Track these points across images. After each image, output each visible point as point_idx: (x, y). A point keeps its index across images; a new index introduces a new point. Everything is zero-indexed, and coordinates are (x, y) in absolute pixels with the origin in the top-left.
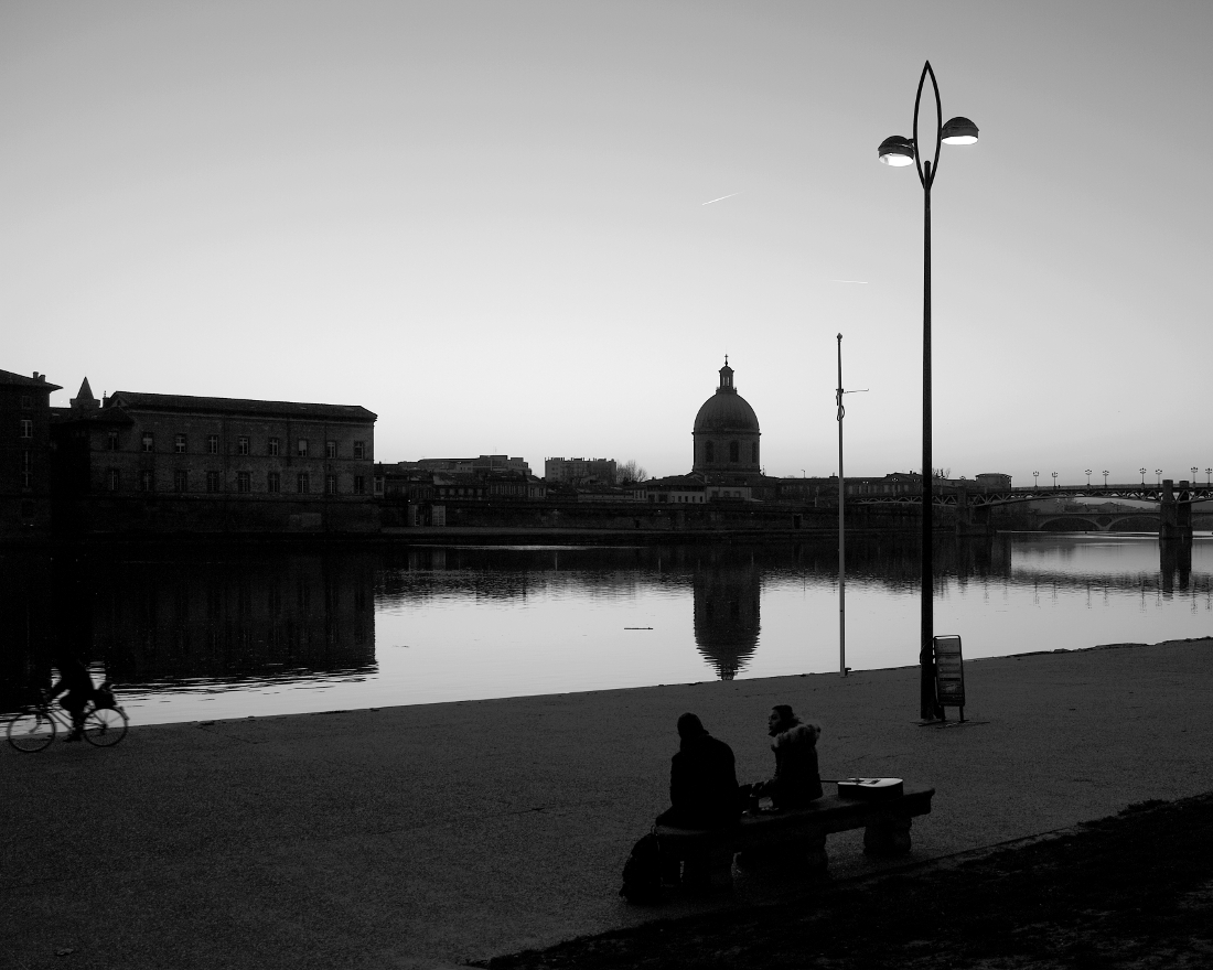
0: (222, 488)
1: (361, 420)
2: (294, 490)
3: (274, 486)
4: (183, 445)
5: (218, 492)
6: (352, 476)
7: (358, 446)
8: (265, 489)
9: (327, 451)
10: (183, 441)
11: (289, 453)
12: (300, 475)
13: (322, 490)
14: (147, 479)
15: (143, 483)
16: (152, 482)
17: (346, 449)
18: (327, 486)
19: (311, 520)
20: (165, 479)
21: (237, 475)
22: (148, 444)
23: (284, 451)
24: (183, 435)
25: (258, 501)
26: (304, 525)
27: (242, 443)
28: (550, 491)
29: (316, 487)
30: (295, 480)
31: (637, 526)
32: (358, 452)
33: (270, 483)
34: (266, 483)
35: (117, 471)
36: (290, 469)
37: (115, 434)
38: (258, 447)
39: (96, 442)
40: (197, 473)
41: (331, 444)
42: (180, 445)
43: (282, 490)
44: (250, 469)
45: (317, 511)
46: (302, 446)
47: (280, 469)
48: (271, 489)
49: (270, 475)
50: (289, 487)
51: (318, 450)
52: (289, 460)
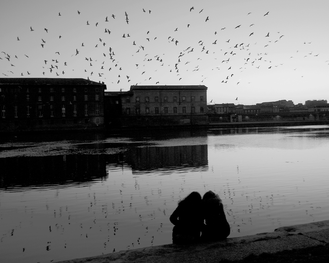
0: (160, 112)
1: (203, 89)
2: (181, 112)
3: (175, 111)
4: (148, 100)
5: (159, 114)
6: (200, 107)
7: (202, 98)
8: (173, 112)
9: (192, 100)
10: (148, 99)
11: (180, 101)
12: (183, 108)
13: (190, 112)
14: (138, 111)
15: (137, 112)
16: (139, 111)
17: (198, 99)
18: (192, 111)
19: (187, 121)
20: (143, 110)
21: (164, 108)
22: (138, 100)
23: (178, 101)
24: (148, 97)
25: (171, 116)
26: (185, 123)
27: (165, 99)
28: (281, 109)
29: (188, 111)
30: (182, 109)
31: (304, 120)
32: (201, 100)
33: (174, 110)
34: (173, 110)
35: (129, 109)
36: (180, 106)
37: (129, 98)
38: (171, 100)
39: (123, 101)
40: (152, 108)
41: (193, 98)
42: (147, 100)
43: (178, 112)
44: (168, 106)
45: (188, 118)
46: (184, 98)
47: (177, 106)
48: (174, 112)
49: (174, 108)
50: (180, 111)
51: (189, 100)
52: (180, 103)
